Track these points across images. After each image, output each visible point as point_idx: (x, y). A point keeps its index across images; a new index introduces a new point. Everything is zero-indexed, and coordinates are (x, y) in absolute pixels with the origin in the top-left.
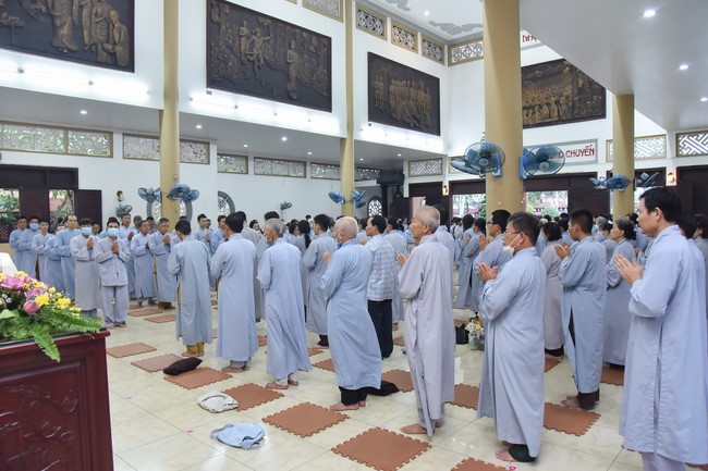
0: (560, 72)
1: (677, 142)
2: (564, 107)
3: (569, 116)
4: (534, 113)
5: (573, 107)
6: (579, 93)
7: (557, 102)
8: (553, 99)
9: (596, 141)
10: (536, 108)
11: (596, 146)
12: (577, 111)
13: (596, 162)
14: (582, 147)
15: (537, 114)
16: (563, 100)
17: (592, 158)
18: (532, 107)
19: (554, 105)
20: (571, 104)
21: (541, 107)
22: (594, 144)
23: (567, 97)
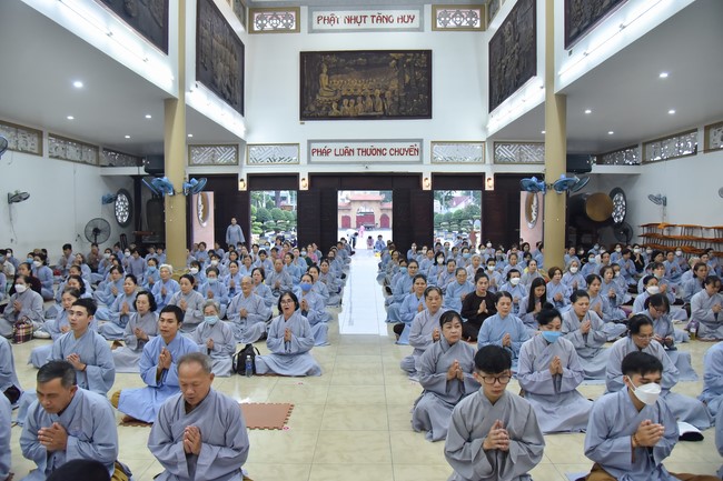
0: (386, 64)
1: (495, 149)
2: (389, 102)
3: (395, 112)
4: (356, 104)
5: (399, 103)
6: (405, 90)
7: (382, 96)
8: (378, 92)
9: (421, 141)
10: (360, 98)
11: (421, 147)
12: (402, 108)
13: (421, 162)
14: (407, 146)
15: (360, 105)
16: (388, 94)
17: (416, 158)
18: (355, 97)
19: (378, 99)
20: (397, 99)
21: (364, 97)
22: (418, 144)
23: (393, 92)
